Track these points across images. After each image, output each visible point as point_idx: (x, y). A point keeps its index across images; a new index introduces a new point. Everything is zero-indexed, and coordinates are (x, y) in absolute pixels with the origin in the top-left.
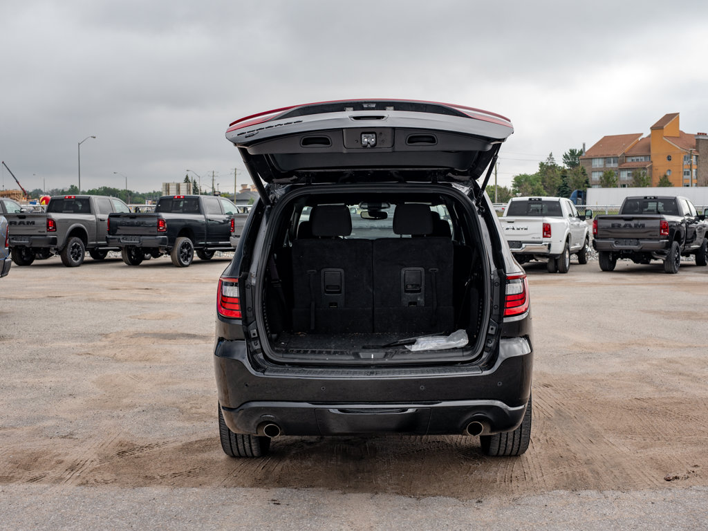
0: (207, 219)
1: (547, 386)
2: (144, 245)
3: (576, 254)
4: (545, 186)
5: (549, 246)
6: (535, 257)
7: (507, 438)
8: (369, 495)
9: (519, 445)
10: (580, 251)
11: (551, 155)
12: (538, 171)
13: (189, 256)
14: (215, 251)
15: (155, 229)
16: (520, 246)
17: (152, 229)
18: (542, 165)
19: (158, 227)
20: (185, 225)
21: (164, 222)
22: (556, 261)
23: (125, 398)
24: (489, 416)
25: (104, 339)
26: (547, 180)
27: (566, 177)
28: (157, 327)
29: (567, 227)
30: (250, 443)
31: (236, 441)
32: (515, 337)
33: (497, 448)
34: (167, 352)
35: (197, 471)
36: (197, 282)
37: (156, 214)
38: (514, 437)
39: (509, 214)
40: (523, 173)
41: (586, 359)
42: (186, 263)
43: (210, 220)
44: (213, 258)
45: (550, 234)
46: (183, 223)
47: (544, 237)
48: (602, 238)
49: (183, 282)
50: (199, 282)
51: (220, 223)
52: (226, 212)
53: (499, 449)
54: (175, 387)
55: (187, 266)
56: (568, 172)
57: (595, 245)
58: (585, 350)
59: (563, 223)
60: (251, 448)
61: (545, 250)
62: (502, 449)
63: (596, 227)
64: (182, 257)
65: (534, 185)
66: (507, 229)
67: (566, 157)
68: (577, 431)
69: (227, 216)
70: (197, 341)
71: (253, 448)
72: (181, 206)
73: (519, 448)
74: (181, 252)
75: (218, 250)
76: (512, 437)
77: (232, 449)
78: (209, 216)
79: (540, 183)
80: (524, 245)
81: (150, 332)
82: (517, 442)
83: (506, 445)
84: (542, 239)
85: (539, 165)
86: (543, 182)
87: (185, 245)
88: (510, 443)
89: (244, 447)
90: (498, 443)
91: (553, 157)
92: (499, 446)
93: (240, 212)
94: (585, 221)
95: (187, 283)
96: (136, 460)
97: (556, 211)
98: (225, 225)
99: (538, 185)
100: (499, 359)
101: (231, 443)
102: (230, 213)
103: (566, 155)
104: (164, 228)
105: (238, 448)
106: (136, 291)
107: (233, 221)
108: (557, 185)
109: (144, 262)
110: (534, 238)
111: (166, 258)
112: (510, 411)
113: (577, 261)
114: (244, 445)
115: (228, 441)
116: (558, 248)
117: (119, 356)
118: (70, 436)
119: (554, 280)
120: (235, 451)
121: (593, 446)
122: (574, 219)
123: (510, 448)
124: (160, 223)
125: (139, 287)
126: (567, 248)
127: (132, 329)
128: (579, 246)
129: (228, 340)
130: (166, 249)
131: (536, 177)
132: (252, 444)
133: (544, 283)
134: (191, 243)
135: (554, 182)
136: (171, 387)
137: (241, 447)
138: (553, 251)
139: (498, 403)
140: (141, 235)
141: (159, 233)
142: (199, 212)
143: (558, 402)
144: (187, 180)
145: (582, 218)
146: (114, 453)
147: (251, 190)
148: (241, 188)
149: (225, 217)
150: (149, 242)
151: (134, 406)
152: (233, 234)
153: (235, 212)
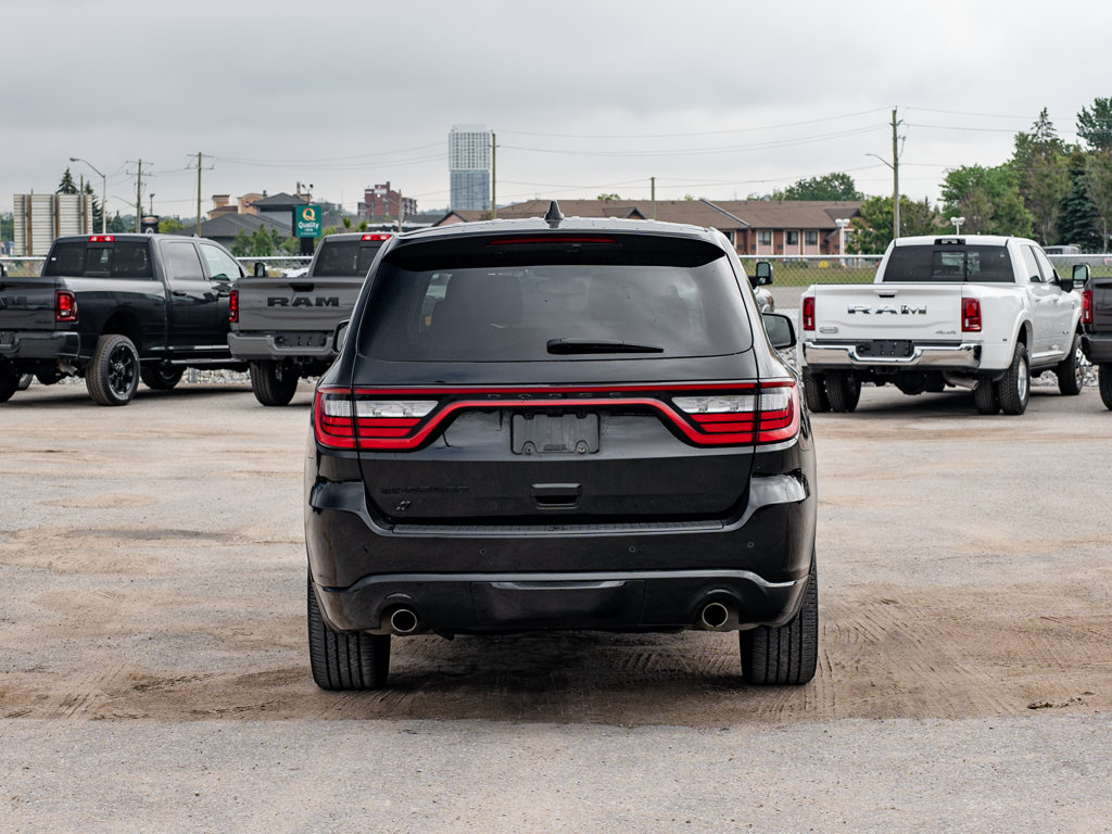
0: (169, 292)
1: (887, 602)
2: (23, 354)
3: (1053, 370)
4: (1027, 199)
5: (978, 351)
6: (946, 378)
7: (779, 649)
8: (554, 725)
9: (800, 661)
10: (1061, 363)
11: (1044, 115)
12: (1012, 158)
13: (128, 379)
14: (184, 367)
15: (51, 316)
16: (909, 353)
17: (41, 316)
18: (1022, 140)
19: (58, 310)
20: (119, 306)
21: (71, 298)
22: (996, 387)
23: (108, 622)
24: (736, 594)
25: (12, 539)
26: (1033, 180)
27: (1082, 173)
28: (111, 519)
29: (1022, 307)
30: (359, 660)
31: (337, 658)
32: (776, 475)
33: (763, 667)
34: (152, 560)
35: (275, 704)
36: (159, 438)
37: (51, 280)
38: (790, 648)
39: (888, 278)
40: (970, 164)
41: (980, 565)
42: (122, 396)
43: (176, 294)
44: (178, 385)
45: (979, 322)
46: (113, 302)
47: (965, 329)
48: (1103, 333)
49: (128, 438)
50: (165, 436)
51: (196, 299)
52: (212, 276)
53: (767, 670)
54: (194, 608)
55: (123, 403)
56: (1090, 158)
57: (1087, 348)
58: (990, 552)
59: (1012, 299)
60: (360, 671)
61: (967, 360)
62: (773, 668)
63: (1088, 306)
64: (113, 383)
65: (998, 195)
66: (880, 312)
67: (1084, 118)
68: (914, 657)
69: (215, 284)
70: (206, 542)
71: (364, 669)
72: (104, 258)
73: (799, 668)
74: (111, 370)
75: (191, 366)
76: (786, 648)
77: (328, 672)
78: (174, 285)
79: (1017, 189)
80: (917, 350)
81: (100, 527)
82: (795, 656)
83: (778, 661)
84: (959, 335)
85: (1014, 142)
86: (1024, 186)
87: (120, 354)
88: (784, 658)
89: (350, 669)
90: (764, 658)
91: (1049, 119)
92: (767, 664)
93: (246, 274)
94: (1073, 292)
95: (137, 439)
96: (170, 695)
97: (997, 268)
98: (212, 304)
99: (1011, 195)
100: (748, 508)
101: (327, 663)
102: (223, 278)
103: (1086, 114)
104: (72, 313)
105: (339, 670)
106: (29, 456)
107: (234, 295)
108: (1059, 196)
109: (18, 395)
110: (941, 332)
111: (75, 385)
112: (768, 588)
113: (1057, 389)
114: (349, 664)
115: (323, 659)
116: (998, 356)
117: (59, 565)
118: (39, 669)
119: (985, 430)
120: (334, 677)
121: (934, 675)
122: (1047, 287)
123: (785, 667)
124: (63, 301)
125: (31, 447)
126: (1021, 355)
127: (63, 524)
128: (1060, 352)
129: (334, 482)
130: (75, 363)
131: (1003, 175)
132: (363, 663)
133: (961, 434)
134: (133, 349)
135: (1049, 186)
136: (184, 607)
137: (344, 669)
138: (987, 363)
139: (750, 575)
140: (16, 330)
141: (59, 325)
142: (150, 273)
143: (898, 623)
144: (67, 186)
145: (1065, 285)
146: (128, 685)
147: (240, 212)
148: (211, 206)
149: (209, 286)
150: (37, 344)
151: (129, 633)
152: (234, 326)
153: (234, 275)
